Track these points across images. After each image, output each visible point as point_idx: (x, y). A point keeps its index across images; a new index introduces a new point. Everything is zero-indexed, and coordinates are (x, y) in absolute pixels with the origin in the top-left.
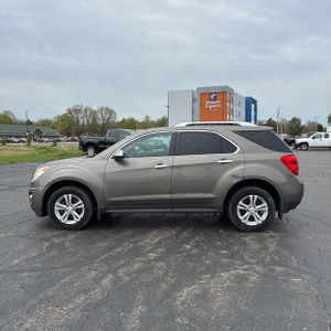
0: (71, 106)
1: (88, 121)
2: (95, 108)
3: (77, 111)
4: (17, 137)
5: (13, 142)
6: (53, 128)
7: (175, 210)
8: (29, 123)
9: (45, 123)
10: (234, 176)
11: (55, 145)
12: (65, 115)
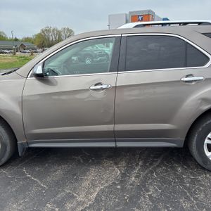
0: (44, 28)
1: (55, 38)
2: (60, 29)
3: (48, 31)
4: (8, 50)
5: (6, 53)
6: (33, 43)
7: (120, 144)
8: (16, 40)
9: (27, 40)
10: (205, 100)
11: (32, 55)
12: (40, 34)
